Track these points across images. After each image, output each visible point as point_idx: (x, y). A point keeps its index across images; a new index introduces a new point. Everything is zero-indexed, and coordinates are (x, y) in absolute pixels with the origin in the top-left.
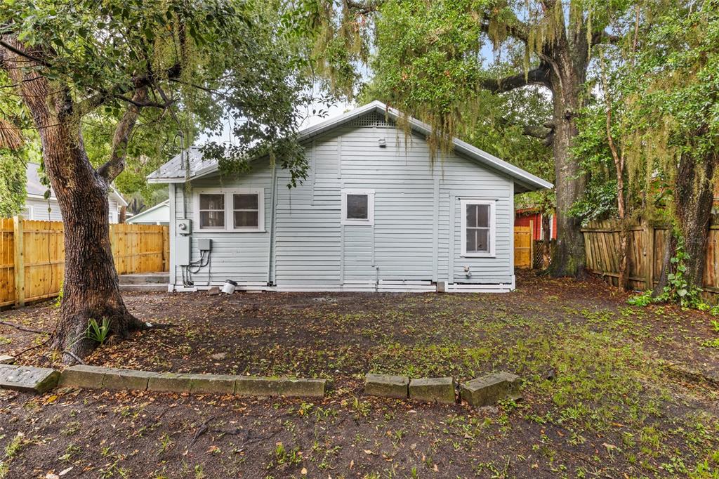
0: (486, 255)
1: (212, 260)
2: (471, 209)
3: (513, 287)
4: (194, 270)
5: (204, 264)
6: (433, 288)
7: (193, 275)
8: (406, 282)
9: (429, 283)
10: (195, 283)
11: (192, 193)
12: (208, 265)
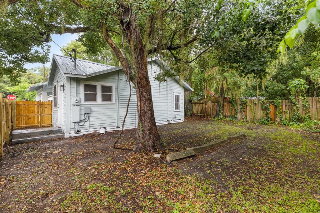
0: (179, 111)
1: (91, 118)
2: (176, 95)
3: (184, 120)
4: (81, 124)
5: (86, 120)
6: (167, 123)
7: (80, 127)
8: (161, 121)
9: (167, 121)
10: (81, 131)
11: (80, 83)
12: (89, 121)
